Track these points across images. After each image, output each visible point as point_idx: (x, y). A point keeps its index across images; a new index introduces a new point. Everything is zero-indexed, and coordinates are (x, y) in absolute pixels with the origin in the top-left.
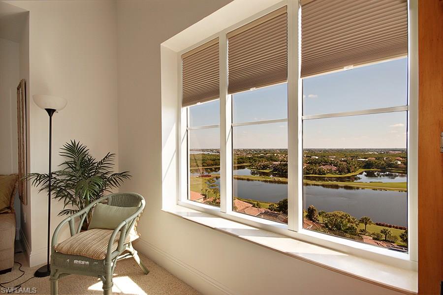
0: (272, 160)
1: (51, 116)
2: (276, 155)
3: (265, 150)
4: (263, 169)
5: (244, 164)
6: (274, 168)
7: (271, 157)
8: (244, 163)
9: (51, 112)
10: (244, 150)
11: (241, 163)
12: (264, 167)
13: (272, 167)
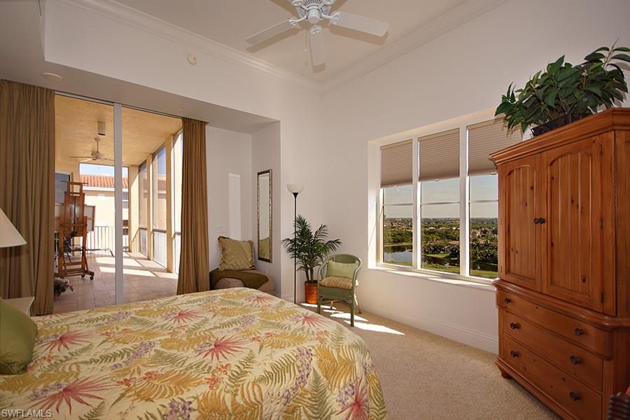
0: (448, 237)
1: (295, 197)
2: (454, 228)
3: (437, 221)
4: (433, 252)
5: (404, 244)
6: (452, 250)
7: (446, 233)
8: (403, 241)
9: (295, 194)
10: (403, 220)
11: (399, 241)
12: (435, 250)
13: (449, 250)
